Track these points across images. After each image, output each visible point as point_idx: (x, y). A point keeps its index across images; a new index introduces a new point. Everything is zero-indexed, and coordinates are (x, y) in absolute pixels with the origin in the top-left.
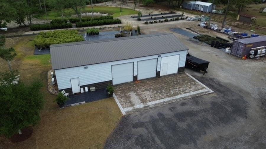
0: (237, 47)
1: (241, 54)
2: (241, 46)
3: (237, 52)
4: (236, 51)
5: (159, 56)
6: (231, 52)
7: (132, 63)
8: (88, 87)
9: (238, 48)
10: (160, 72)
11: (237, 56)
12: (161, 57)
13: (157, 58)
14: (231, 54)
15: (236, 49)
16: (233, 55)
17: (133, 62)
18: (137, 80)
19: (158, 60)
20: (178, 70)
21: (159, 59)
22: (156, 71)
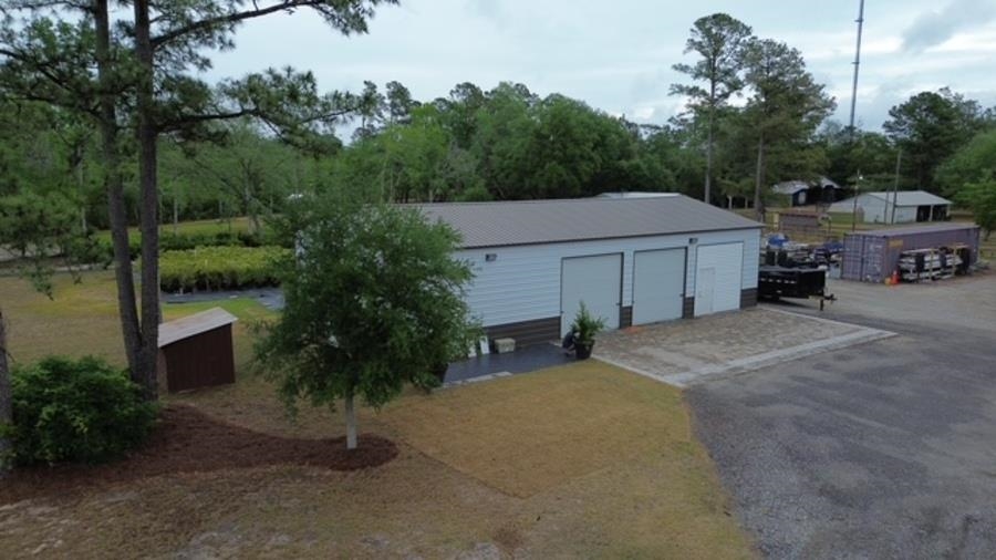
0: (860, 250)
1: (879, 270)
2: (872, 247)
3: (862, 268)
4: (859, 264)
5: (691, 240)
6: (842, 273)
7: (620, 256)
8: (489, 335)
9: (863, 254)
10: (693, 298)
11: (867, 280)
12: (699, 243)
13: (686, 248)
14: (842, 278)
15: (859, 259)
16: (853, 280)
17: (622, 254)
18: (630, 324)
19: (690, 252)
20: (742, 300)
21: (692, 249)
22: (684, 295)
